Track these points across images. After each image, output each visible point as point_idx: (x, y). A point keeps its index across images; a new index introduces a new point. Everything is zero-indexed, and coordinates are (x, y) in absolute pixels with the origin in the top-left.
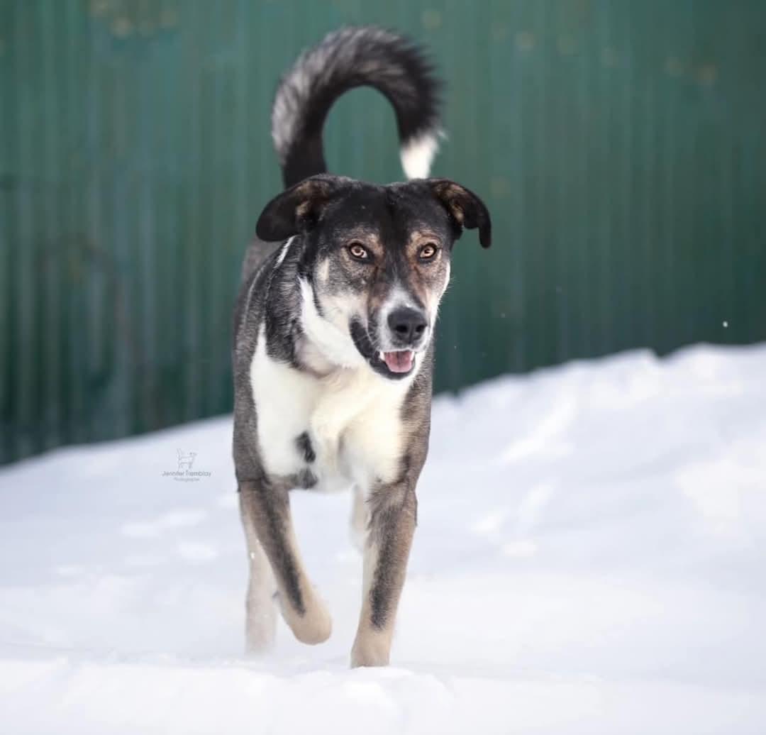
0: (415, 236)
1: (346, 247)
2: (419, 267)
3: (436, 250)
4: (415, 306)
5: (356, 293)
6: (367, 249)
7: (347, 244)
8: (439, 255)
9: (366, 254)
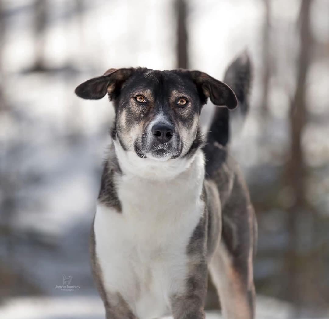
0: (174, 92)
1: (133, 97)
2: (176, 109)
3: (187, 102)
4: (168, 123)
5: (138, 123)
6: (145, 98)
7: (135, 96)
8: (190, 105)
9: (145, 101)
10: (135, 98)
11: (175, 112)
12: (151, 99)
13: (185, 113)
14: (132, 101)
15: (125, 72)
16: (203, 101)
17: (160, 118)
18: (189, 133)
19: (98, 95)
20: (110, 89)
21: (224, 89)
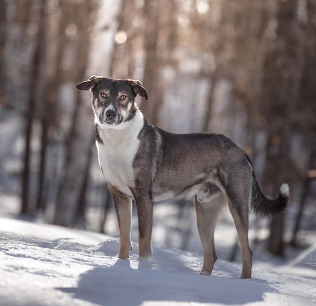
0: (120, 94)
2: (119, 101)
3: (126, 97)
4: (114, 110)
5: (102, 107)
6: (106, 95)
7: (101, 93)
8: (127, 99)
9: (105, 96)
10: (101, 94)
11: (119, 102)
12: (109, 95)
13: (124, 102)
14: (100, 95)
15: (100, 79)
16: (135, 95)
17: (111, 107)
18: (127, 111)
19: (86, 89)
20: (92, 87)
21: (143, 90)
